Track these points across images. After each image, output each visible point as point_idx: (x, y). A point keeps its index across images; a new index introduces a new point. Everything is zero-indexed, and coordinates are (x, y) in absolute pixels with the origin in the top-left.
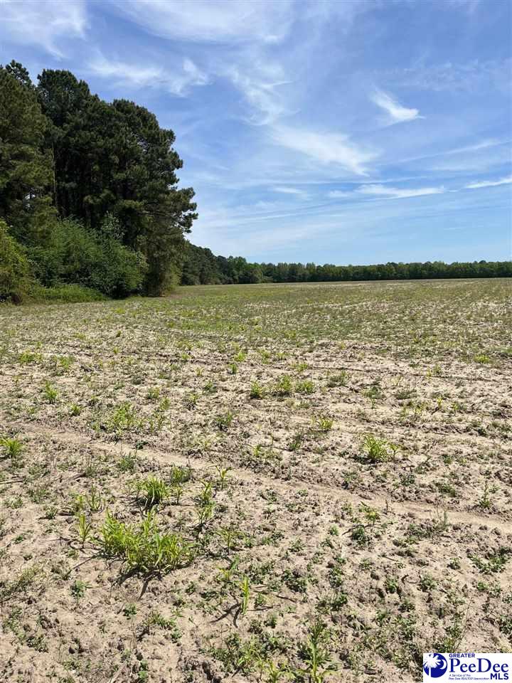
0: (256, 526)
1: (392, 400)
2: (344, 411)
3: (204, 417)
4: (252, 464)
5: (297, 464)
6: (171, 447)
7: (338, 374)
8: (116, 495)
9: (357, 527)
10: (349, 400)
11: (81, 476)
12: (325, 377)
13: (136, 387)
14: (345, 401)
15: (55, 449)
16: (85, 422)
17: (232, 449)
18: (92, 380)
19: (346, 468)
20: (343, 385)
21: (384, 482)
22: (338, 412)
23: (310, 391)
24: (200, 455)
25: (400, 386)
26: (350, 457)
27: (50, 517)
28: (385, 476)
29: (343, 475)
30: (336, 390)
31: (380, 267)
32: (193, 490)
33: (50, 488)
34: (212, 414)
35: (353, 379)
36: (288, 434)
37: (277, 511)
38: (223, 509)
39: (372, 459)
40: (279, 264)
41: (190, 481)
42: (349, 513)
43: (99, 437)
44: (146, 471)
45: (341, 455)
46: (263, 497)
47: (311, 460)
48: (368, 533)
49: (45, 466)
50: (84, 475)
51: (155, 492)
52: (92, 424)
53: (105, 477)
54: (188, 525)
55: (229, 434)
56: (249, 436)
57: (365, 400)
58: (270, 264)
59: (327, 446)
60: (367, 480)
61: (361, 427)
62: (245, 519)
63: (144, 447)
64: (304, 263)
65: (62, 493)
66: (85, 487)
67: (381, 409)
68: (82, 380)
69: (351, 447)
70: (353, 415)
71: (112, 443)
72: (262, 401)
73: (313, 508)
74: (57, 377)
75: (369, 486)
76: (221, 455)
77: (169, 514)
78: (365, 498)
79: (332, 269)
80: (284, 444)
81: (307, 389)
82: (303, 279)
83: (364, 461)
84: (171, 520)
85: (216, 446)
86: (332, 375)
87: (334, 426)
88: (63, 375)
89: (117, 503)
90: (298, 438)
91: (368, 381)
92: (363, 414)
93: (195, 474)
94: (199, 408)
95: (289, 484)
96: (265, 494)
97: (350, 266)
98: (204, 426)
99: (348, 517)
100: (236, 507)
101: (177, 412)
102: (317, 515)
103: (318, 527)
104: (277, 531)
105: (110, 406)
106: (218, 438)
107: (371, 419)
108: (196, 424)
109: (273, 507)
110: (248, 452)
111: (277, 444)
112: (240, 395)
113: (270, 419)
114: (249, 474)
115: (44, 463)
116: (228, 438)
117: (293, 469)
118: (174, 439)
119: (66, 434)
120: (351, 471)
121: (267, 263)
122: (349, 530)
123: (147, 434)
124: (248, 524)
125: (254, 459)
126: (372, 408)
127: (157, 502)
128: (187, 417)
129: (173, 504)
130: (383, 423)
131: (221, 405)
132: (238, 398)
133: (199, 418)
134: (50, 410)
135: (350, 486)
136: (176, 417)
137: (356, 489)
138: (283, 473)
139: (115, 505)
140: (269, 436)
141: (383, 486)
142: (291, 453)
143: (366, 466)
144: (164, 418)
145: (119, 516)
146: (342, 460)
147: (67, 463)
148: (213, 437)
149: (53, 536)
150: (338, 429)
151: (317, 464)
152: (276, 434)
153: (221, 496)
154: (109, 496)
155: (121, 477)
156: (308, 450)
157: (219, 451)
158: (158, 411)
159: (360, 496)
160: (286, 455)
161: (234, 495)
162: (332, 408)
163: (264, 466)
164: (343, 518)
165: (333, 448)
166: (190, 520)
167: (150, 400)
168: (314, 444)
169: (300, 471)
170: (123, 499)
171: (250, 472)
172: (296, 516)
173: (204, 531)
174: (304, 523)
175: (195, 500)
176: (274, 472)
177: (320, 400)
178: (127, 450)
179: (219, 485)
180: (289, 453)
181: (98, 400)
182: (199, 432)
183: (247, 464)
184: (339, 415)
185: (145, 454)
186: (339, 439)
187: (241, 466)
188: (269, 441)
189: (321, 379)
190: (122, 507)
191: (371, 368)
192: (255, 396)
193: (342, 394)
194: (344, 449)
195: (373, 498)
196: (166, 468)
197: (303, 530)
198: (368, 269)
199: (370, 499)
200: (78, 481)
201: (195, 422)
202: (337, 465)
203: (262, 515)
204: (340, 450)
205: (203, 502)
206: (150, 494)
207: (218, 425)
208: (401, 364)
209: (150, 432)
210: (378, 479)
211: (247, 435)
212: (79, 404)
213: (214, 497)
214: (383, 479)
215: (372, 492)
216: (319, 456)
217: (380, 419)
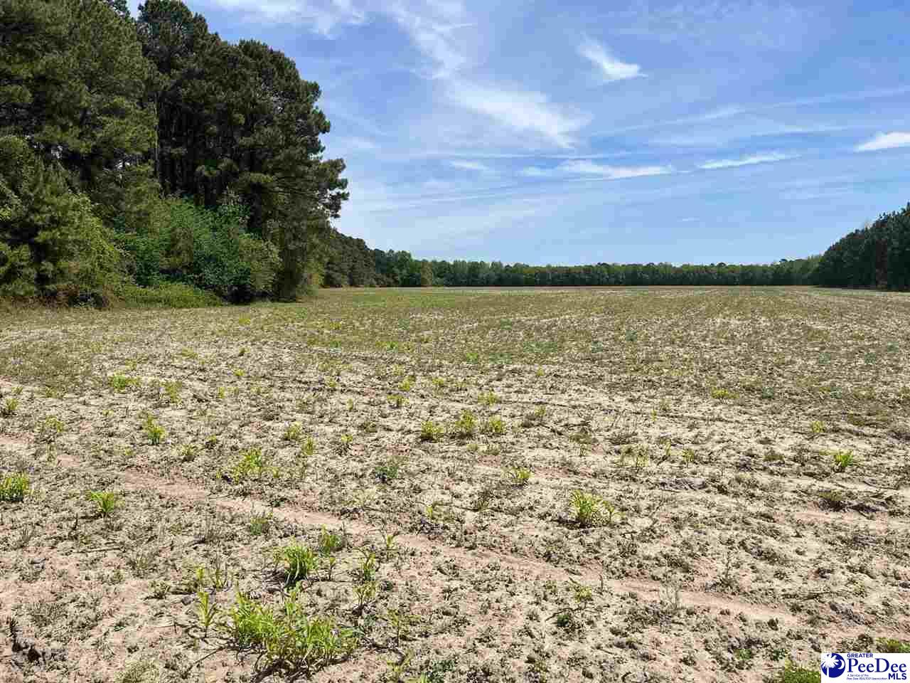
0: (433, 609)
1: (606, 446)
2: (544, 459)
3: (360, 466)
4: (426, 528)
5: (484, 528)
6: (317, 505)
7: (535, 410)
8: (246, 567)
9: (565, 610)
10: (551, 444)
11: (199, 542)
12: (519, 413)
13: (269, 423)
14: (545, 446)
15: (162, 506)
16: (202, 469)
17: (398, 508)
18: (209, 414)
19: (548, 534)
20: (542, 424)
21: (597, 552)
22: (535, 460)
23: (499, 433)
24: (357, 515)
25: (616, 428)
26: (552, 520)
27: (159, 596)
28: (598, 544)
29: (545, 543)
30: (533, 431)
31: (588, 270)
32: (349, 561)
33: (158, 558)
34: (371, 461)
35: (555, 417)
36: (471, 488)
37: (459, 590)
38: (389, 587)
39: (582, 523)
40: (455, 262)
41: (345, 550)
42: (554, 592)
43: (220, 491)
44: (286, 536)
45: (542, 517)
46: (442, 572)
47: (502, 522)
48: (577, 618)
49: (150, 529)
50: (203, 541)
51: (301, 564)
52: (211, 473)
53: (230, 543)
54: (344, 607)
55: (394, 488)
56: (420, 491)
57: (571, 445)
58: (443, 262)
59: (523, 505)
60: (575, 550)
61: (566, 481)
62: (418, 600)
63: (282, 504)
64: (488, 261)
65: (174, 565)
66: (205, 556)
67: (591, 457)
68: (195, 414)
69: (553, 507)
70: (556, 465)
71: (239, 499)
72: (436, 445)
73: (507, 586)
74: (161, 410)
75: (578, 558)
76: (384, 516)
77: (319, 593)
78: (573, 572)
79: (525, 270)
80: (466, 502)
81: (496, 429)
82: (487, 283)
83: (571, 525)
84: (321, 601)
85: (377, 503)
86: (527, 412)
87: (532, 479)
88: (169, 406)
89: (249, 577)
90: (486, 495)
91: (575, 420)
92: (570, 464)
93: (351, 541)
94: (353, 453)
95: (474, 554)
96: (444, 567)
98: (361, 477)
99: (553, 598)
100: (407, 585)
101: (324, 458)
102: (513, 594)
103: (515, 610)
104: (460, 615)
105: (234, 448)
106: (381, 493)
107: (580, 469)
108: (350, 474)
109: (455, 584)
110: (420, 513)
111: (457, 502)
112: (408, 436)
113: (447, 468)
114: (422, 541)
115: (148, 524)
116: (393, 494)
117: (479, 534)
118: (321, 494)
119: (176, 486)
120: (554, 538)
121: (439, 260)
122: (554, 615)
123: (286, 486)
124: (422, 606)
125: (429, 521)
126: (581, 456)
127: (302, 576)
128: (338, 464)
129: (324, 580)
130: (595, 476)
131: (383, 450)
132: (404, 441)
133: (354, 466)
134: (153, 453)
135: (553, 557)
136: (323, 465)
137: (562, 561)
138: (466, 539)
139: (246, 581)
140: (446, 491)
141: (596, 558)
142: (477, 514)
143: (575, 532)
144: (306, 466)
145: (253, 595)
146: (543, 523)
147: (180, 524)
148: (373, 491)
149: (165, 621)
150: (537, 483)
151: (510, 528)
152: (457, 489)
153: (386, 569)
154: (237, 570)
155: (253, 543)
156: (498, 510)
157: (382, 511)
158: (299, 456)
159: (567, 570)
160: (470, 517)
161: (404, 567)
162: (529, 455)
163: (440, 531)
164: (545, 598)
165: (531, 508)
166: (346, 601)
167: (288, 442)
168: (507, 502)
169: (488, 538)
170: (256, 573)
171: (423, 538)
172: (485, 596)
173: (365, 615)
174: (496, 605)
175: (352, 574)
176: (454, 538)
177: (513, 444)
178: (259, 507)
179: (383, 556)
180: (473, 513)
181: (218, 441)
182: (354, 485)
183: (419, 528)
184: (537, 464)
185: (283, 514)
186: (538, 497)
187: (411, 531)
188: (447, 498)
189: (514, 417)
190: (255, 584)
191: (577, 403)
192: (427, 437)
193: (540, 437)
194: (546, 509)
195: (583, 573)
196: (313, 532)
197: (494, 615)
198: (573, 271)
199: (580, 575)
200: (195, 548)
201: (349, 471)
202: (536, 531)
203: (441, 595)
204: (540, 510)
205: (363, 577)
206: (294, 566)
207: (379, 476)
208: (617, 399)
209: (289, 484)
210: (590, 549)
211: (418, 490)
212: (192, 445)
213: (377, 571)
214: (597, 548)
215: (582, 565)
216: (513, 518)
217: (591, 471)
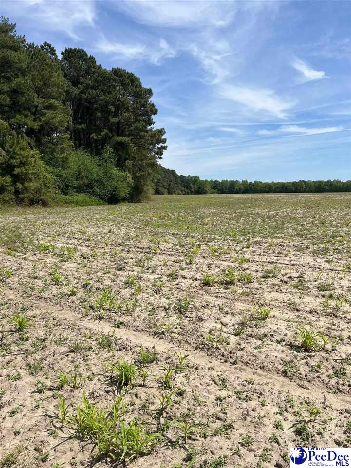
0: (210, 414)
1: (315, 292)
2: (277, 300)
3: (167, 301)
4: (206, 348)
5: (242, 349)
6: (141, 328)
7: (269, 267)
8: (94, 372)
9: (300, 422)
10: (281, 290)
11: (70, 352)
12: (261, 269)
13: (119, 272)
14: (277, 291)
15: (54, 325)
16: (79, 301)
17: (189, 332)
18: (88, 266)
19: (283, 356)
20: (275, 276)
21: (318, 372)
22: (272, 300)
23: (249, 282)
24: (164, 336)
25: (321, 279)
26: (285, 344)
27: (40, 392)
28: (319, 366)
29: (282, 362)
30: (270, 281)
31: (294, 184)
32: (157, 371)
33: (45, 362)
34: (174, 298)
35: (283, 272)
36: (233, 319)
37: (227, 398)
38: (181, 394)
39: (305, 348)
40: (222, 181)
41: (155, 362)
42: (292, 406)
43: (87, 316)
44: (120, 350)
45: (279, 342)
46: (215, 383)
47: (253, 345)
48: (310, 429)
49: (44, 340)
50: (72, 351)
51: (125, 375)
52: (84, 304)
53: (87, 353)
54: (152, 408)
55: (186, 317)
56: (202, 321)
57: (294, 291)
58: (216, 181)
59: (266, 333)
60: (304, 370)
61: (292, 315)
62: (200, 405)
63: (120, 326)
64: (240, 181)
65: (53, 368)
66: (72, 362)
67: (307, 299)
68: (81, 266)
69: (286, 335)
70: (285, 304)
71: (97, 321)
72: (212, 288)
73: (259, 397)
74: (63, 263)
75: (306, 376)
76: (180, 337)
77: (136, 395)
78: (303, 387)
79: (260, 185)
80: (230, 329)
81: (247, 279)
82: (239, 191)
83: (298, 348)
84: (137, 401)
85: (176, 328)
86: (266, 268)
87: (271, 314)
88: (68, 261)
89: (95, 381)
90: (242, 324)
91: (295, 274)
92: (293, 304)
93: (159, 356)
94: (164, 293)
95: (236, 368)
96: (217, 379)
97: (273, 182)
98: (168, 309)
99: (291, 410)
100: (193, 392)
101: (147, 296)
102: (263, 405)
103: (265, 419)
104: (228, 421)
105: (98, 288)
106: (178, 321)
107: (300, 308)
108: (162, 307)
109: (224, 393)
110: (202, 336)
111: (225, 329)
112: (195, 282)
113: (219, 305)
114: (203, 357)
115: (43, 338)
116: (186, 322)
117: (239, 354)
118: (144, 320)
119: (64, 311)
120: (288, 359)
121: (214, 180)
122: (293, 425)
123: (124, 314)
124: (203, 411)
125: (207, 343)
126: (300, 298)
127: (126, 384)
128: (155, 300)
129: (140, 385)
130: (310, 312)
131: (180, 290)
132: (193, 285)
133: (164, 301)
134: (54, 290)
135: (289, 374)
136: (147, 300)
137: (294, 378)
138: (231, 357)
139: (93, 382)
140: (218, 321)
141: (318, 377)
142: (237, 338)
143: (302, 354)
144: (137, 301)
145: (95, 394)
146: (280, 347)
147: (61, 339)
148: (174, 319)
149: (40, 412)
150: (274, 316)
151: (259, 350)
152: (224, 320)
153: (180, 378)
154: (89, 373)
155: (100, 354)
156: (251, 336)
157: (179, 334)
158: (133, 294)
159: (299, 384)
160: (233, 339)
161: (191, 378)
162: (268, 297)
163: (215, 350)
164: (286, 410)
165: (271, 336)
166: (153, 403)
167: (128, 285)
168: (256, 330)
169: (245, 357)
170: (99, 377)
171: (204, 354)
172: (244, 405)
173: (165, 415)
174: (252, 413)
175: (158, 381)
176: (223, 355)
177: (258, 289)
178: (106, 328)
179: (178, 369)
180: (235, 337)
181: (89, 284)
182: (163, 314)
183: (201, 347)
184: (273, 303)
185: (121, 334)
186: (276, 327)
187: (196, 349)
188: (219, 326)
189: (257, 271)
190: (98, 385)
191: (295, 263)
192: (207, 284)
193: (274, 285)
194: (282, 337)
195: (310, 388)
196: (137, 348)
197: (251, 421)
198: (285, 185)
199: (308, 389)
200: (67, 356)
201: (161, 305)
202: (276, 352)
203: (215, 402)
204: (277, 337)
205: (165, 385)
206: (121, 376)
207: (178, 309)
208: (319, 260)
209: (127, 313)
210: (313, 370)
211: (201, 319)
212: (76, 286)
213: (174, 380)
214: (318, 369)
215: (309, 381)
216: (260, 342)
217: (308, 309)
